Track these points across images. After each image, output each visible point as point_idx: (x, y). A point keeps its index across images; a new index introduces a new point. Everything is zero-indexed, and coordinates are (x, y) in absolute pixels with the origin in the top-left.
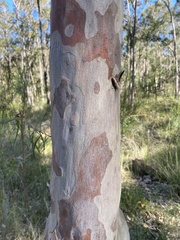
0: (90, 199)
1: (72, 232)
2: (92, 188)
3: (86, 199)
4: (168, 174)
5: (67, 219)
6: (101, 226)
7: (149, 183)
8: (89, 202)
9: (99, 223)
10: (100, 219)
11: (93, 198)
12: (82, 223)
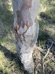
0: (27, 9)
1: (22, 22)
2: (28, 4)
3: (26, 9)
4: (52, 16)
5: (20, 18)
6: (31, 20)
7: (45, 19)
8: (27, 10)
9: (30, 19)
10: (31, 18)
11: (29, 8)
12: (25, 19)
